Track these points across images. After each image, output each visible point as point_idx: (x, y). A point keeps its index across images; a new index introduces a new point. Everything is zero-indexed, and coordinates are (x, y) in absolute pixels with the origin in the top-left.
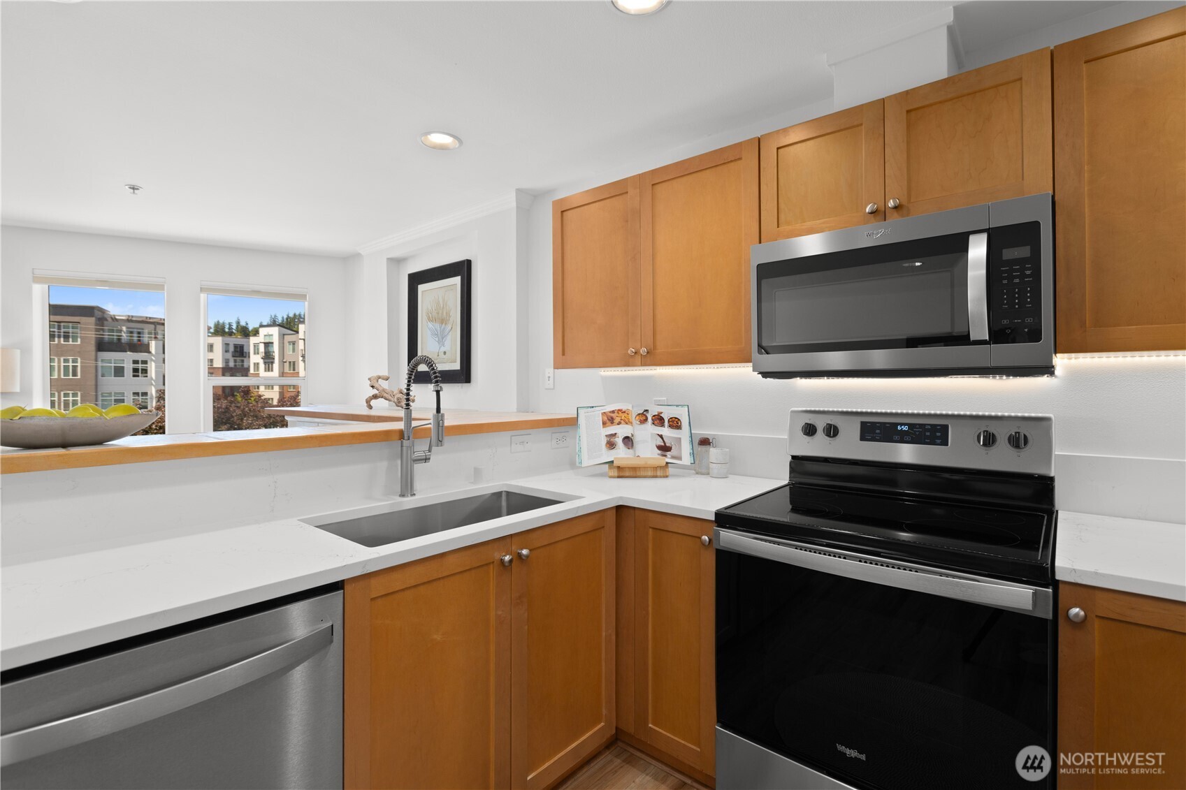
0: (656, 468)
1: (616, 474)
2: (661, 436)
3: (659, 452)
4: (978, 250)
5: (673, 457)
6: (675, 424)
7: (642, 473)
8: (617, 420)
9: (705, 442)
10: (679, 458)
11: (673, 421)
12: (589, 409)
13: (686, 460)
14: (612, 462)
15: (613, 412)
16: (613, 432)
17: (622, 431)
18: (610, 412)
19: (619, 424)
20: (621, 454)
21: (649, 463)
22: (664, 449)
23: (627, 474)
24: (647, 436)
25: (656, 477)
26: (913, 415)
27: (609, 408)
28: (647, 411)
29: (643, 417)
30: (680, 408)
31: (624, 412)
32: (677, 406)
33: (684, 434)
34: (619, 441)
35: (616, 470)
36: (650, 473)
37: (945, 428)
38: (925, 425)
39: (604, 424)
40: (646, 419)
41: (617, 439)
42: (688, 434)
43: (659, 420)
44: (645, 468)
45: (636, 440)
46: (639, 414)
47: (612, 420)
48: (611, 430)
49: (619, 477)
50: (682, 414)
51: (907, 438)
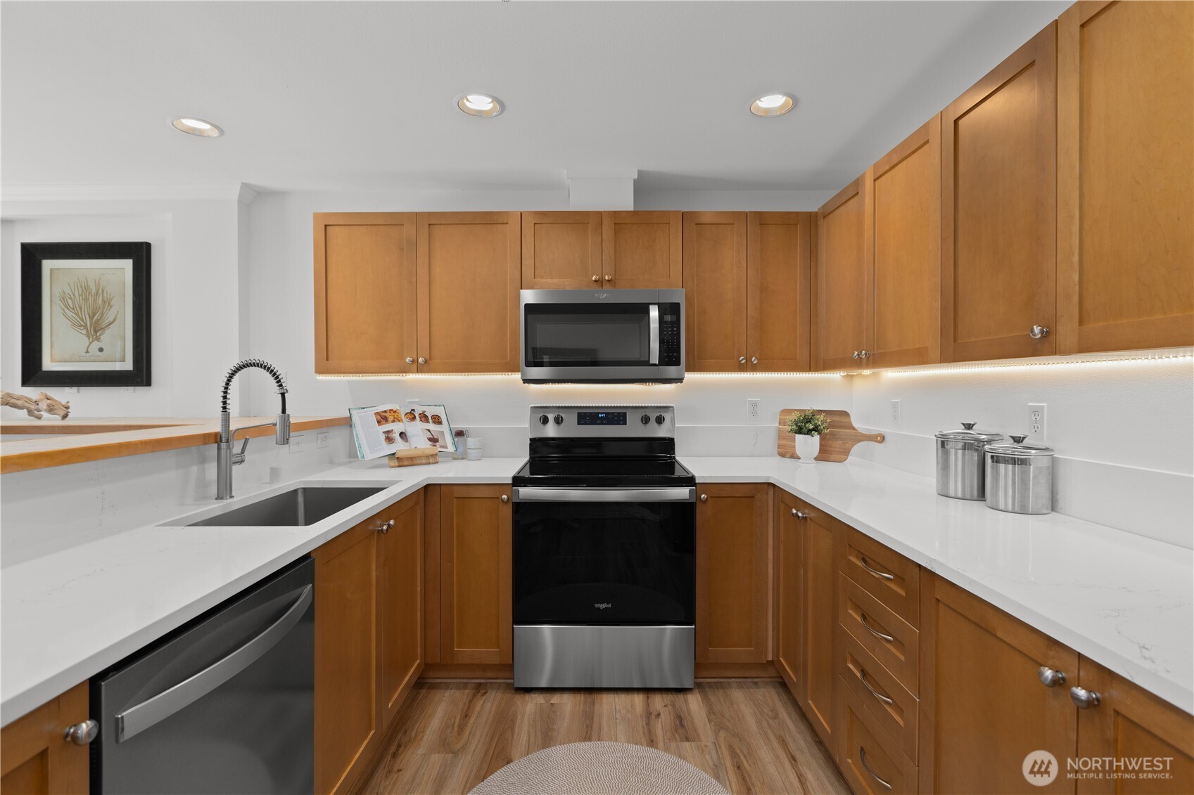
0: (428, 457)
1: (397, 464)
2: (429, 430)
3: (431, 443)
4: (654, 313)
5: (441, 447)
6: (437, 420)
7: (419, 462)
8: (391, 419)
9: (460, 434)
10: (446, 447)
11: (435, 418)
12: (361, 410)
13: (451, 449)
14: (394, 454)
15: (385, 412)
16: (390, 429)
17: (397, 428)
18: (382, 412)
19: (394, 421)
20: (399, 447)
21: (426, 452)
22: (434, 440)
23: (406, 463)
24: (418, 432)
25: (429, 463)
26: (608, 407)
27: (381, 409)
28: (413, 410)
29: (411, 416)
30: (437, 407)
31: (395, 412)
32: (436, 406)
33: (444, 427)
34: (396, 436)
35: (396, 461)
36: (424, 461)
37: (624, 415)
38: (614, 413)
39: (379, 422)
40: (414, 418)
41: (394, 435)
42: (448, 429)
43: (424, 417)
44: (420, 457)
45: (409, 434)
46: (407, 413)
47: (386, 419)
48: (387, 427)
49: (399, 466)
50: (439, 411)
51: (605, 422)
